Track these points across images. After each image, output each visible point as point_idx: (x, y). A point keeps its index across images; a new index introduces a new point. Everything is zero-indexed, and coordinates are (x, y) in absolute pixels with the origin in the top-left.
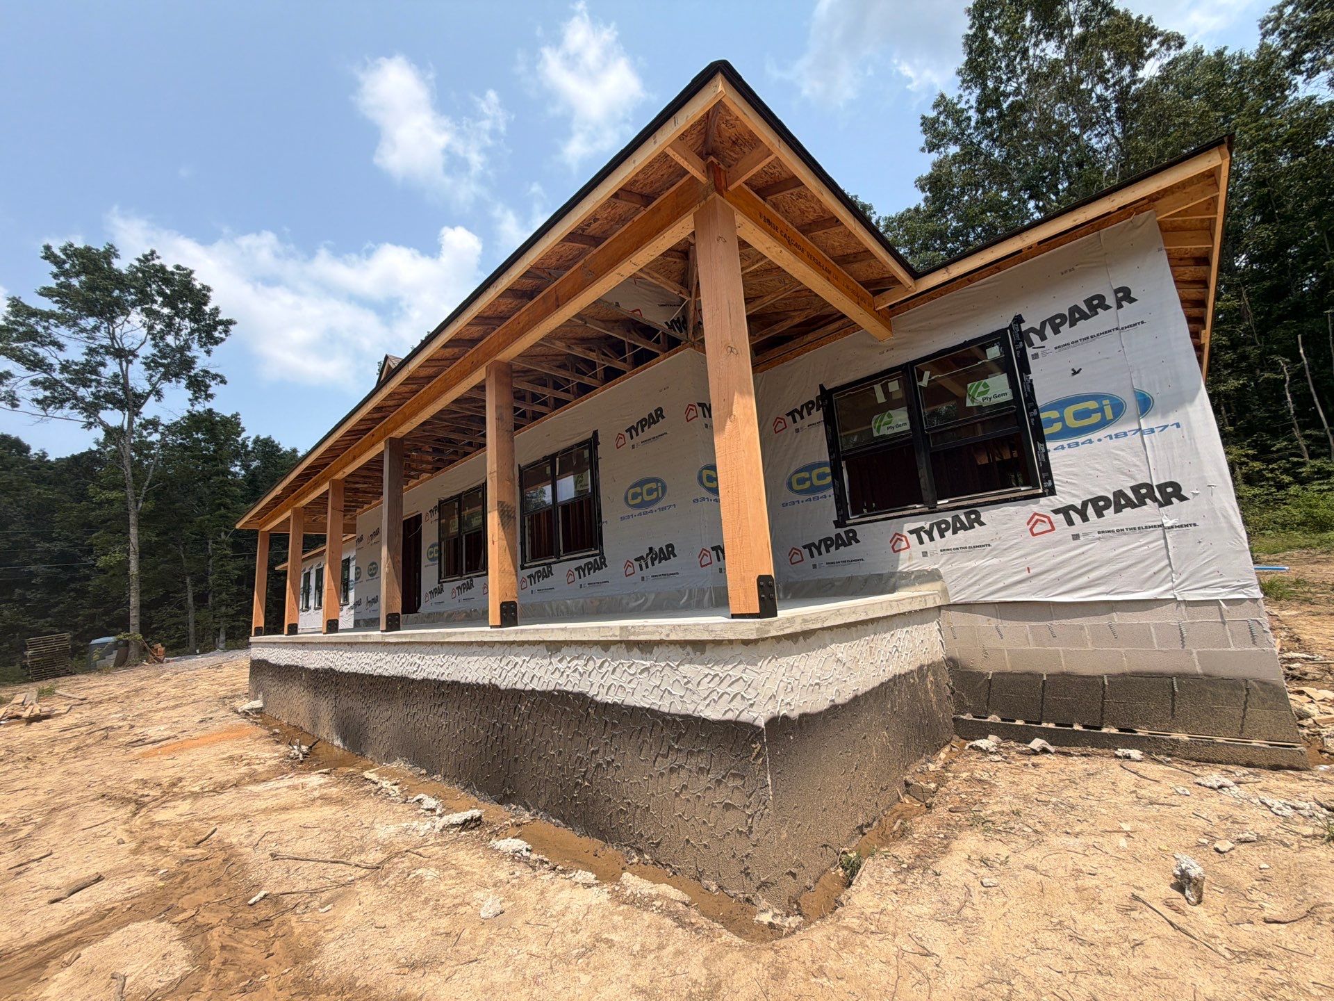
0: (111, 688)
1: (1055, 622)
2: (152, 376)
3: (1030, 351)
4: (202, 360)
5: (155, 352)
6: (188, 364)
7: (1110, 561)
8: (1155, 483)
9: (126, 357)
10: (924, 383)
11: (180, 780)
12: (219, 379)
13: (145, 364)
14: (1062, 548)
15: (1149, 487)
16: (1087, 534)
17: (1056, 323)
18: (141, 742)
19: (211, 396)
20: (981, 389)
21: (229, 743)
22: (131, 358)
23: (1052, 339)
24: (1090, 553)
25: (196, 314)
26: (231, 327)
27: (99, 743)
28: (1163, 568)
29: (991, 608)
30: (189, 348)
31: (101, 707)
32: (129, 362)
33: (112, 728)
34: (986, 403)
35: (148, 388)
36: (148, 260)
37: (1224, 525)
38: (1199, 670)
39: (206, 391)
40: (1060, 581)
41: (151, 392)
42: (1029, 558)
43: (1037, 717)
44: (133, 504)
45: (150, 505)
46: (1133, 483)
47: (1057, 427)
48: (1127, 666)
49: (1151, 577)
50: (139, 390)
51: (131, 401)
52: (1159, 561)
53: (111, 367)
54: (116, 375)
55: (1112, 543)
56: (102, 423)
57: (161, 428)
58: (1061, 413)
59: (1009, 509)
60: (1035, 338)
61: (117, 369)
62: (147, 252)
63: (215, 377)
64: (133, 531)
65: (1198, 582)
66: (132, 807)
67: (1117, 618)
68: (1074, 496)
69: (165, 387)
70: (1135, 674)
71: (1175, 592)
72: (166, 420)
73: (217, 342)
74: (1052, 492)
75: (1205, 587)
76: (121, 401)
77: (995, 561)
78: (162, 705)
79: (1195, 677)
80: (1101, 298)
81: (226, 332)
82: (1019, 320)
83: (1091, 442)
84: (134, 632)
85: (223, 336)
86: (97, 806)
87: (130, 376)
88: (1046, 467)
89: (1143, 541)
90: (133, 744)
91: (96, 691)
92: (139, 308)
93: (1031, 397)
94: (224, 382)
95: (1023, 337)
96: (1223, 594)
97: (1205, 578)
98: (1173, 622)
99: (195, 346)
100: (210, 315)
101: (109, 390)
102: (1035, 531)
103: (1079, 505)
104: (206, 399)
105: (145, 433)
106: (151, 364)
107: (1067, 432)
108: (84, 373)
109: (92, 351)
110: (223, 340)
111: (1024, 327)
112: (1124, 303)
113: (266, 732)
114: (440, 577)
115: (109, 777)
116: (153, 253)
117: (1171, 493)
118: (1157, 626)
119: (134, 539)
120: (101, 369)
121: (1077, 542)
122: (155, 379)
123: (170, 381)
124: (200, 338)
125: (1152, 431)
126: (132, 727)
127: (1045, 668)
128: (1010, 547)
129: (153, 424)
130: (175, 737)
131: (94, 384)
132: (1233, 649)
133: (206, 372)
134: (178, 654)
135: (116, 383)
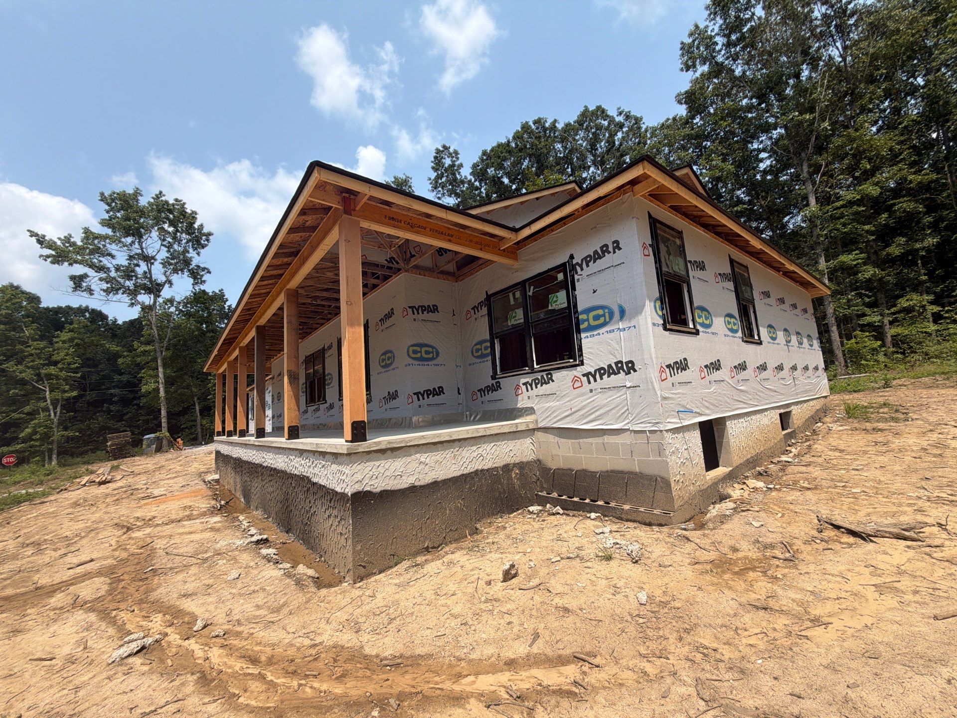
0: (149, 465)
1: (581, 440)
2: (166, 272)
3: (576, 277)
4: (196, 260)
5: (168, 255)
6: (187, 262)
7: (604, 406)
8: (624, 361)
9: (150, 260)
10: (531, 294)
11: (154, 517)
12: (206, 271)
13: (162, 263)
14: (585, 397)
15: (621, 362)
16: (595, 390)
17: (588, 260)
18: (148, 497)
19: (204, 281)
20: (555, 299)
21: (188, 499)
22: (152, 261)
23: (587, 271)
24: (595, 402)
25: (190, 229)
26: (211, 237)
27: (128, 497)
28: (625, 411)
29: (555, 431)
30: (188, 252)
31: (139, 476)
32: (152, 264)
33: (138, 489)
34: (557, 308)
35: (164, 279)
36: (159, 198)
37: (651, 387)
38: (638, 471)
39: (201, 279)
40: (584, 416)
41: (166, 281)
42: (572, 402)
43: (571, 495)
44: (159, 353)
45: (169, 354)
46: (616, 361)
47: (586, 324)
48: (609, 467)
49: (620, 416)
50: (159, 281)
51: (154, 289)
52: (624, 407)
53: (142, 268)
54: (145, 273)
55: (605, 396)
56: (139, 303)
57: (175, 303)
58: (588, 316)
59: (564, 373)
60: (578, 268)
61: (145, 268)
62: (158, 193)
63: (204, 269)
64: (161, 369)
65: (639, 420)
66: (125, 530)
67: (607, 439)
68: (592, 366)
69: (175, 278)
70: (612, 471)
71: (629, 425)
72: (178, 298)
73: (203, 247)
74: (582, 364)
75: (642, 423)
76: (149, 289)
77: (558, 403)
78: (168, 477)
79: (635, 474)
80: (606, 246)
81: (208, 240)
82: (572, 257)
83: (599, 334)
84: (165, 432)
85: (206, 242)
86: (110, 529)
87: (153, 272)
88: (580, 349)
89: (619, 395)
90: (143, 498)
91: (141, 467)
92: (156, 228)
93: (575, 306)
94: (209, 272)
95: (573, 268)
96: (648, 427)
97: (642, 417)
98: (628, 442)
99: (191, 250)
100: (198, 229)
101: (143, 282)
102: (575, 386)
103: (592, 371)
104: (201, 283)
105: (166, 307)
106: (165, 264)
107: (591, 328)
108: (128, 273)
109: (131, 258)
110: (206, 245)
111: (574, 262)
112: (616, 250)
113: (210, 493)
114: (306, 404)
115: (123, 515)
116: (161, 193)
117: (630, 367)
118: (622, 444)
119: (161, 375)
120: (137, 269)
121: (591, 394)
122: (168, 273)
123: (178, 274)
124: (193, 245)
125: (624, 329)
126: (147, 489)
127: (576, 467)
128: (564, 395)
129: (171, 301)
130: (165, 495)
131: (134, 278)
132: (651, 458)
133: (198, 266)
134: (192, 445)
135: (146, 277)
